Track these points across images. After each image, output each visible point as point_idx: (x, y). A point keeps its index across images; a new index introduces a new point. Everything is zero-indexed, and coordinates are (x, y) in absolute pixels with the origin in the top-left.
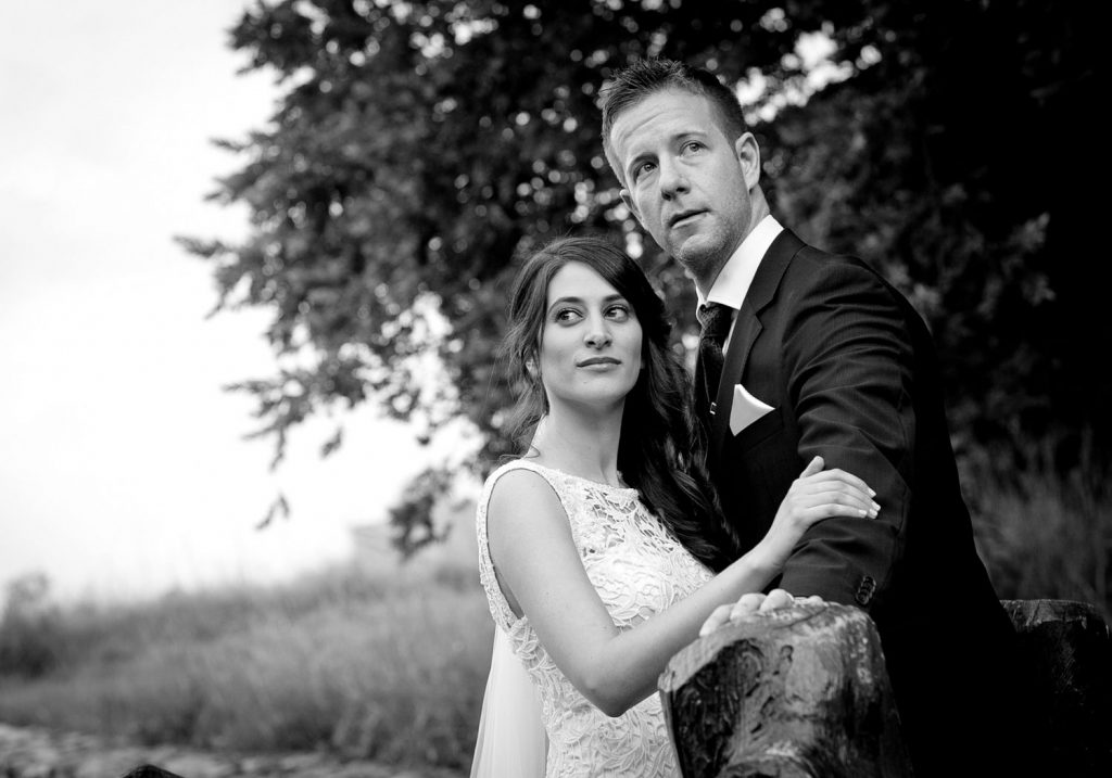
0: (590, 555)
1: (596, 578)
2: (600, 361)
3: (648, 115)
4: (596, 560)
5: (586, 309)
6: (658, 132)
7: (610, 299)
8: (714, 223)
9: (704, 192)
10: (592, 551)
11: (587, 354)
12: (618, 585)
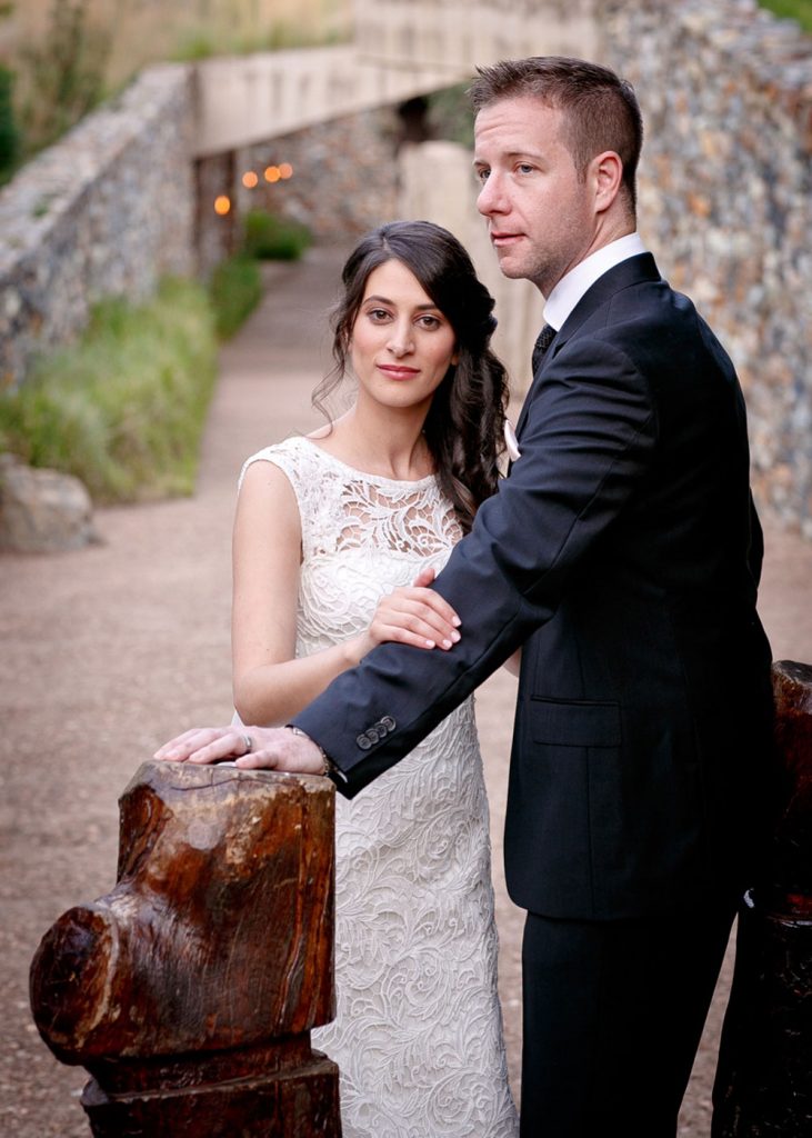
0: (320, 555)
1: (319, 578)
2: (398, 370)
3: (492, 122)
4: (325, 561)
5: (397, 312)
6: (494, 143)
7: (423, 308)
8: (529, 249)
9: (523, 216)
10: (323, 552)
11: (387, 360)
12: (337, 591)
